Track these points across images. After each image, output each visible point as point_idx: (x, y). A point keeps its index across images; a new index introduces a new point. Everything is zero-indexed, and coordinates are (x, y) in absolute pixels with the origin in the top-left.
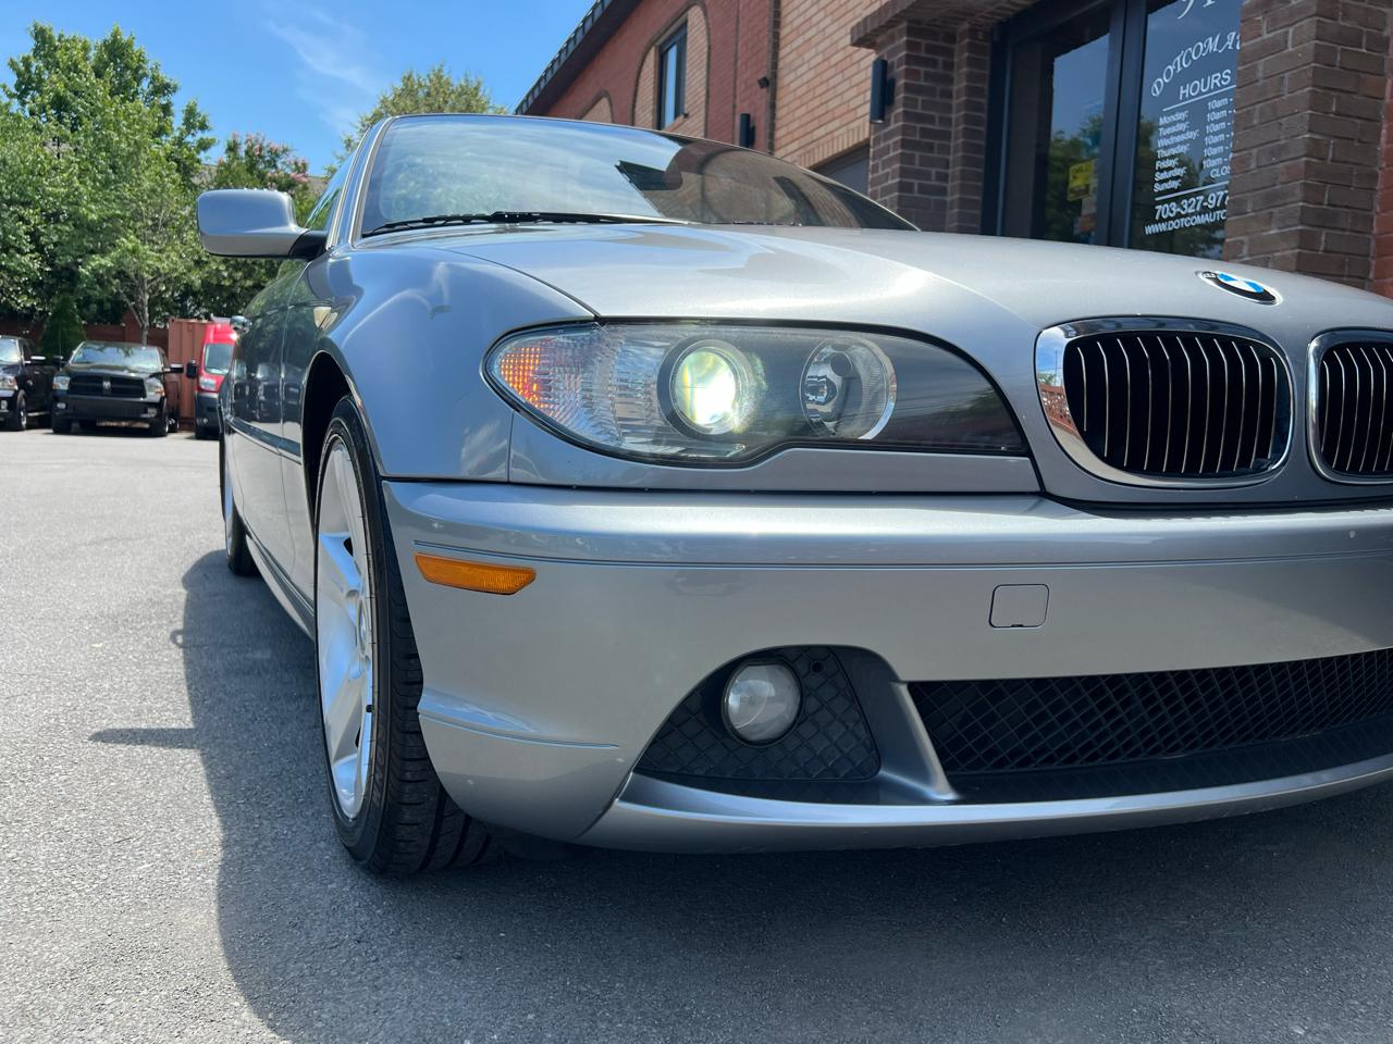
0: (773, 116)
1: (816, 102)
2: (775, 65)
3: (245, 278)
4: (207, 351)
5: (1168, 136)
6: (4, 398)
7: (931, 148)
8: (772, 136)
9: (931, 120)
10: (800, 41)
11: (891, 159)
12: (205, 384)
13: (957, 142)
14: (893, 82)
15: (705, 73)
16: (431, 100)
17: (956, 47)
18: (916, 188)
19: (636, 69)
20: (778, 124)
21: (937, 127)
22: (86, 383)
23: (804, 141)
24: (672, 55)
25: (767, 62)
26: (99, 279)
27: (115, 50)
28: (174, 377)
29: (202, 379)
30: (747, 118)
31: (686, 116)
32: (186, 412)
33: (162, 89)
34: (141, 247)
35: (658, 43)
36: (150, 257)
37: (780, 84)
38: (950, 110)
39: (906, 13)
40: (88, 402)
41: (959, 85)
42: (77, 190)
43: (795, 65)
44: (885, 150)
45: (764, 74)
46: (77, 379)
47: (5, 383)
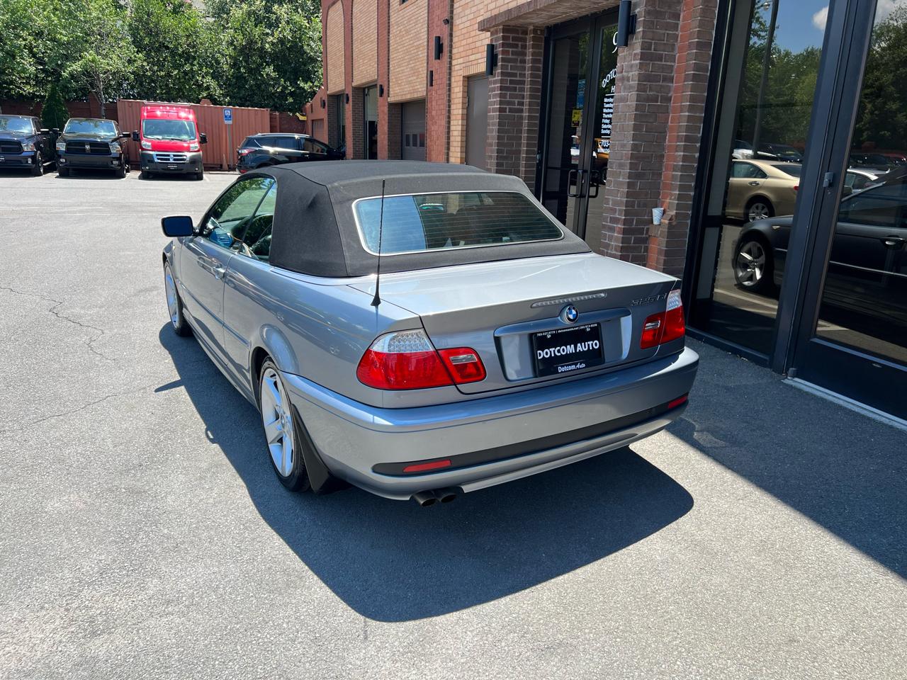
0: (451, 41)
1: (470, 40)
2: (452, 12)
3: (160, 70)
4: (144, 124)
5: (607, 108)
6: (29, 157)
7: (515, 89)
8: (451, 52)
9: (515, 75)
11: (496, 94)
12: (145, 145)
13: (527, 86)
14: (497, 55)
17: (528, 37)
18: (507, 110)
20: (454, 45)
21: (518, 79)
22: (75, 146)
23: (465, 59)
25: (448, 9)
26: (73, 77)
28: (125, 140)
29: (144, 143)
30: (438, 39)
32: (131, 159)
34: (96, 57)
36: (103, 64)
37: (454, 24)
38: (525, 70)
39: (501, 23)
40: (77, 159)
41: (529, 58)
42: (53, 21)
43: (462, 15)
44: (493, 90)
45: (446, 16)
46: (69, 144)
47: (28, 148)
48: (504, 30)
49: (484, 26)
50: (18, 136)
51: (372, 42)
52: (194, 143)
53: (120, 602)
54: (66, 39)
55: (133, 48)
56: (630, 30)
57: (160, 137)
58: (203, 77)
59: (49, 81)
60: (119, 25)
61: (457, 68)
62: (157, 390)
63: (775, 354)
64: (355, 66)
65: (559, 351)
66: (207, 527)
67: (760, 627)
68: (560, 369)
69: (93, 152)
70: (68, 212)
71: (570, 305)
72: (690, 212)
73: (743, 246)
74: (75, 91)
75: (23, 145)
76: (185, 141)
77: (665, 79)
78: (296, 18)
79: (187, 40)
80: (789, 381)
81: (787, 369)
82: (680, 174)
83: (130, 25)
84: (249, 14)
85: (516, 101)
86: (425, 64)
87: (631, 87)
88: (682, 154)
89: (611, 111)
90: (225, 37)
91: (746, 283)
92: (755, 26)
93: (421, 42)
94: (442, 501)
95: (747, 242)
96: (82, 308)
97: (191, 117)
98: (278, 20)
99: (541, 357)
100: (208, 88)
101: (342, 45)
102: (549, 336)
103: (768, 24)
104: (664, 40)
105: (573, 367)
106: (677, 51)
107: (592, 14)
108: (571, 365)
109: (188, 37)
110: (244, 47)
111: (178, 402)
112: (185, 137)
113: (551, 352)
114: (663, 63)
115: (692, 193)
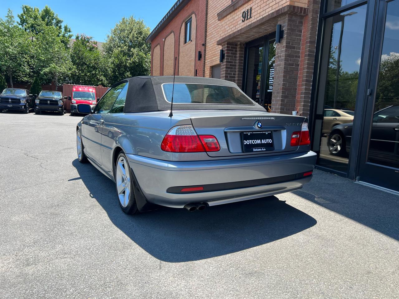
0: (205, 52)
1: (213, 51)
2: (206, 41)
3: (82, 73)
4: (73, 93)
5: (271, 73)
6: (23, 105)
7: (232, 68)
8: (205, 57)
9: (232, 62)
10: (210, 37)
11: (224, 70)
12: (73, 102)
13: (237, 67)
14: (224, 54)
15: (195, 31)
16: (130, 25)
17: (237, 47)
18: (229, 77)
19: (180, 27)
20: (206, 54)
21: (233, 64)
22: (43, 102)
23: (211, 59)
24: (189, 24)
25: (204, 40)
26: (45, 74)
27: (47, 13)
28: (65, 100)
30: (200, 52)
31: (191, 41)
32: (67, 108)
33: (59, 22)
34: (56, 66)
35: (185, 21)
36: (58, 69)
37: (206, 46)
38: (236, 60)
39: (227, 41)
40: (44, 107)
41: (238, 55)
42: (39, 51)
43: (210, 42)
44: (223, 68)
45: (203, 43)
46: (41, 100)
47: (23, 102)
48: (227, 44)
49: (219, 43)
50: (20, 97)
51: (172, 60)
52: (94, 101)
53: (42, 253)
54: (43, 58)
55: (72, 64)
56: (281, 37)
57: (80, 99)
58: (100, 76)
59: (35, 76)
60: (66, 55)
61: (207, 63)
62: (69, 180)
63: (350, 171)
64: (164, 70)
65: (253, 142)
66: (87, 227)
67: (353, 267)
68: (254, 150)
69: (51, 104)
70: (38, 125)
71: (259, 121)
72: (309, 112)
73: (332, 137)
74: (46, 80)
75: (21, 100)
76: (90, 100)
77: (296, 57)
78: (141, 53)
79: (95, 61)
80: (357, 182)
81: (356, 177)
82: (304, 95)
83: (71, 55)
84: (121, 52)
85: (232, 73)
86: (194, 67)
87: (282, 60)
88: (304, 87)
89: (273, 74)
90: (110, 60)
91: (334, 152)
92: (331, 60)
93: (192, 58)
94: (199, 209)
95: (334, 135)
96: (39, 153)
97: (94, 91)
98: (133, 54)
99: (246, 144)
100: (102, 80)
101: (159, 62)
102: (249, 134)
103: (337, 60)
104: (295, 41)
105: (260, 150)
106: (301, 45)
107: (265, 36)
108: (259, 149)
109: (95, 60)
110: (118, 65)
111: (78, 184)
112: (90, 99)
113: (250, 142)
114: (295, 50)
115: (309, 104)
